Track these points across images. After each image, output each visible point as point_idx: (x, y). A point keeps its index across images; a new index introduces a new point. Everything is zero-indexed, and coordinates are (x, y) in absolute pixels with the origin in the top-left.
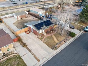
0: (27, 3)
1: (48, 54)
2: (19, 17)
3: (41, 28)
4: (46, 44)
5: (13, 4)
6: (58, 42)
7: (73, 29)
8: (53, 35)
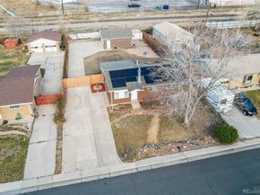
0: (166, 7)
1: (96, 164)
2: (109, 43)
3: (127, 83)
4: (117, 134)
5: (130, 6)
6: (156, 142)
7: (247, 114)
8: (157, 115)
